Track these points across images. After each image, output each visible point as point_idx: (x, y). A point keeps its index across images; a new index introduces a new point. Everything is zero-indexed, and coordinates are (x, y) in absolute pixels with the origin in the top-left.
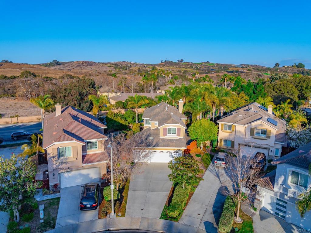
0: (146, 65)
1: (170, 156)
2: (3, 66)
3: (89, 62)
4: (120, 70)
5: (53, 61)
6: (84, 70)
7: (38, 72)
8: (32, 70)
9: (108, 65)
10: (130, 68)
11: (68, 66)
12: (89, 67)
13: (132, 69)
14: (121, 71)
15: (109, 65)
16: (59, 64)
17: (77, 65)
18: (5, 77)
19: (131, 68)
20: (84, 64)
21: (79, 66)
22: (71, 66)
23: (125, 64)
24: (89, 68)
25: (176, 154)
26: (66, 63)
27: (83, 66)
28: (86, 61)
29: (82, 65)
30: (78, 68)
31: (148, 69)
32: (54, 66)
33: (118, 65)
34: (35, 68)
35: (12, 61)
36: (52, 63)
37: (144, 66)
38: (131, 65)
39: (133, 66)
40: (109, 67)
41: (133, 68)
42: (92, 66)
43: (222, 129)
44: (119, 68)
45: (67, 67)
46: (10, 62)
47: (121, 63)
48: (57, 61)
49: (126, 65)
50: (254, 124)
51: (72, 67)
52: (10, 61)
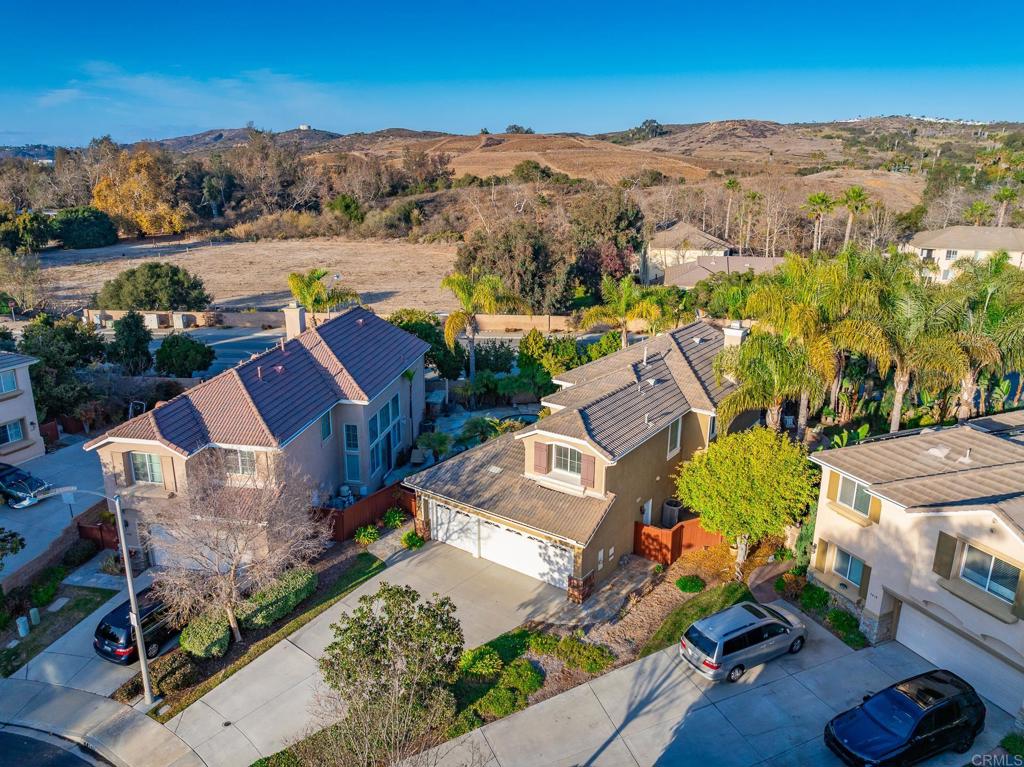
0: (983, 126)
1: (540, 555)
2: (504, 144)
3: (755, 124)
4: (867, 151)
5: (644, 123)
6: (733, 153)
7: (586, 161)
8: (572, 153)
9: (823, 134)
10: (910, 143)
11: (686, 138)
12: (753, 139)
13: (916, 144)
14: (870, 154)
15: (827, 131)
16: (662, 134)
17: (717, 133)
18: (473, 181)
19: (913, 140)
20: (740, 131)
21: (721, 137)
22: (694, 138)
23: (897, 125)
24: (751, 145)
25: (562, 556)
26: (682, 128)
27: (733, 138)
28: (747, 119)
29: (732, 133)
30: (718, 145)
31: (989, 144)
32: (645, 138)
33: (863, 132)
34: (583, 147)
35: (533, 129)
36: (640, 130)
37: (974, 131)
38: (915, 131)
39: (922, 131)
40: (826, 140)
41: (922, 143)
42: (766, 137)
43: (831, 496)
44: (865, 143)
45: (681, 144)
46: (527, 132)
47: (878, 124)
48: (655, 121)
49: (896, 131)
50: (958, 517)
51: (698, 141)
52: (526, 129)
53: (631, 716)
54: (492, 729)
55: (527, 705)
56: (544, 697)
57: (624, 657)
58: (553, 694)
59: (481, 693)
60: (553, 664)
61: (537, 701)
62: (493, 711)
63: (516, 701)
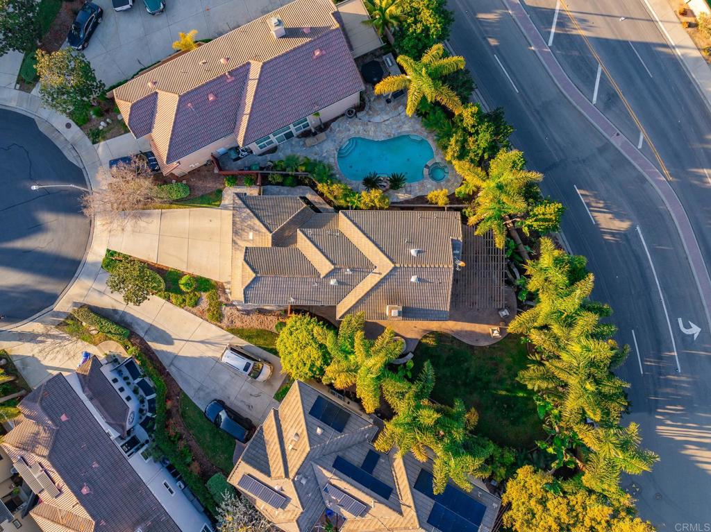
53: (202, 342)
54: (168, 304)
55: (183, 308)
56: (189, 311)
57: (222, 325)
58: (192, 313)
59: (176, 293)
60: (204, 304)
61: (186, 310)
62: (174, 300)
63: (182, 304)
